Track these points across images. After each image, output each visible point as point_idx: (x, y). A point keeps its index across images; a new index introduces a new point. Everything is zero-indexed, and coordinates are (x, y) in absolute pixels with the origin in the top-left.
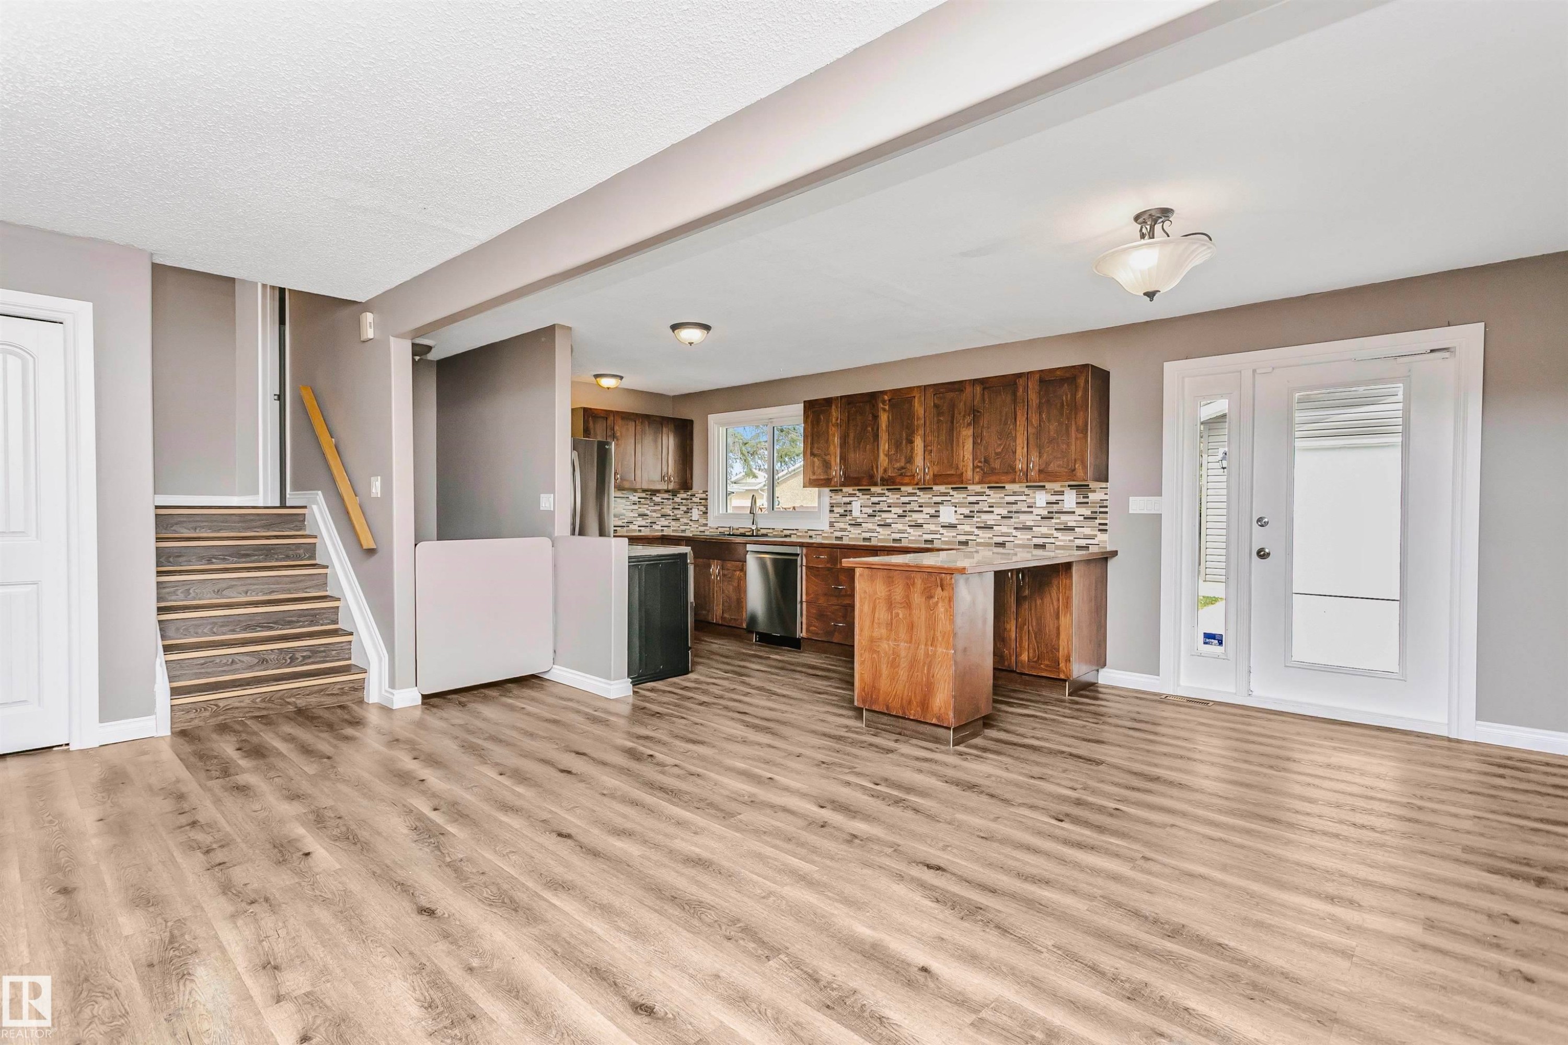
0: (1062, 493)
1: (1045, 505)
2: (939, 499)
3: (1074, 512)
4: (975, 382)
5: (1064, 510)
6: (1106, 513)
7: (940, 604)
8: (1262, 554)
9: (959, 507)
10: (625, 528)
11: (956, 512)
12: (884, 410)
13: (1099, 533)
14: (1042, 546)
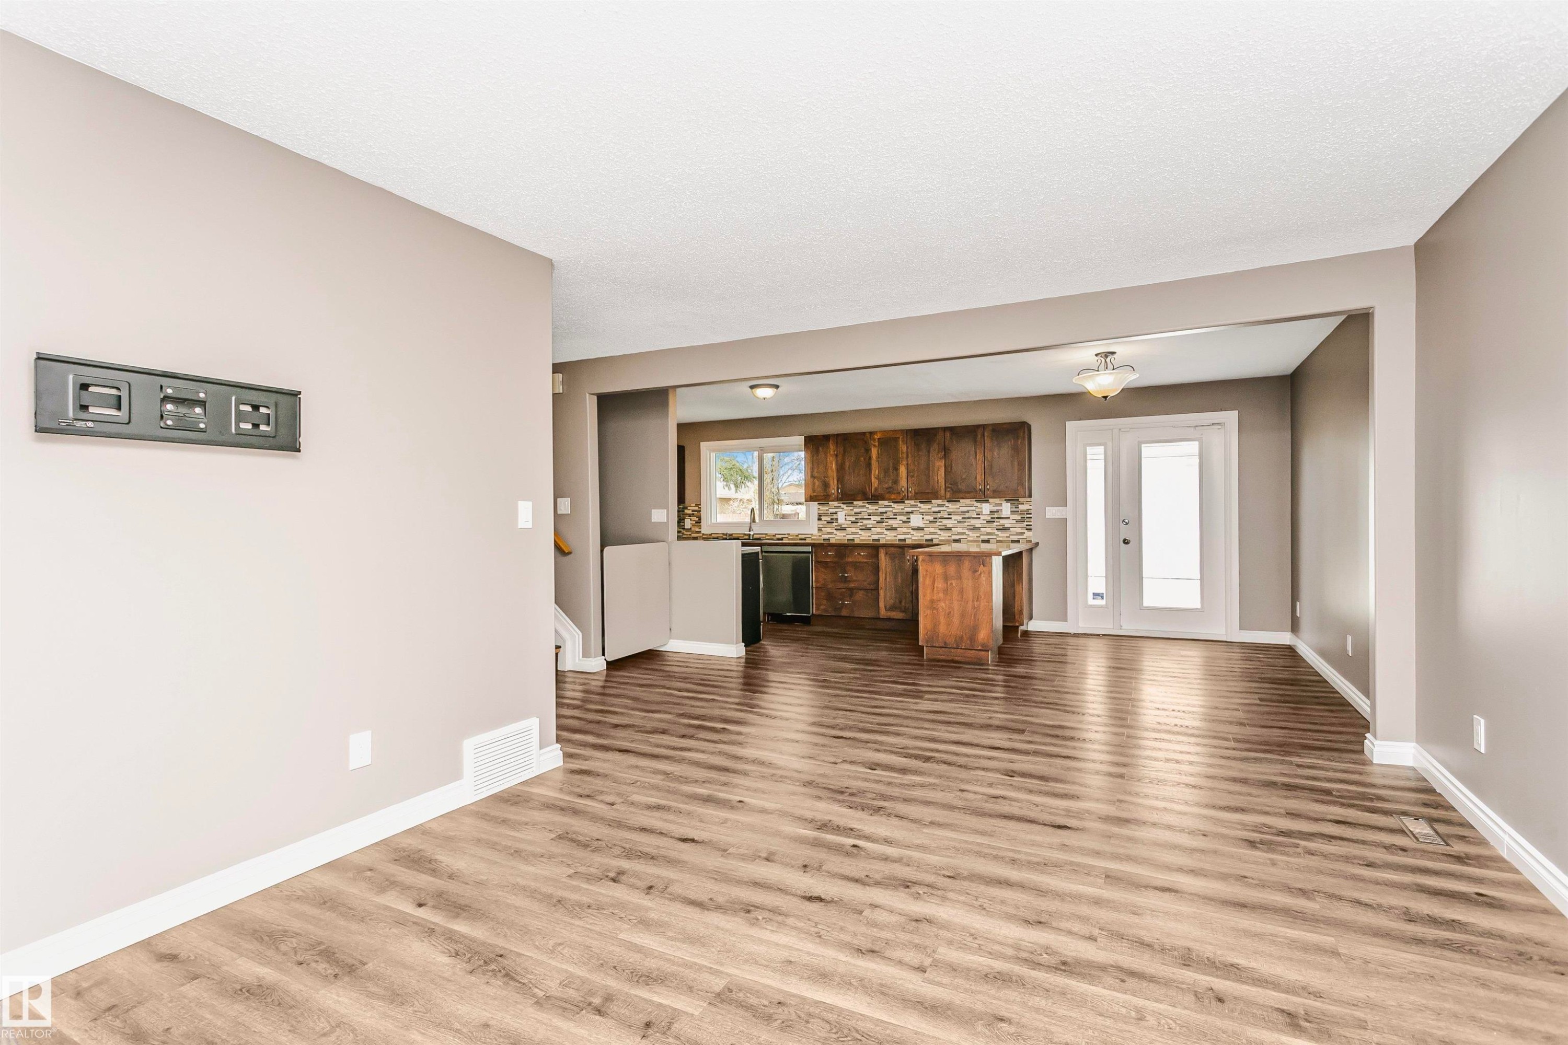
0: (1001, 505)
1: (989, 513)
2: (910, 510)
3: (1009, 518)
4: (945, 429)
5: (1002, 516)
6: (1031, 518)
7: (982, 575)
8: (1126, 542)
9: (925, 515)
11: (923, 518)
12: (874, 446)
13: (1026, 531)
14: (988, 541)
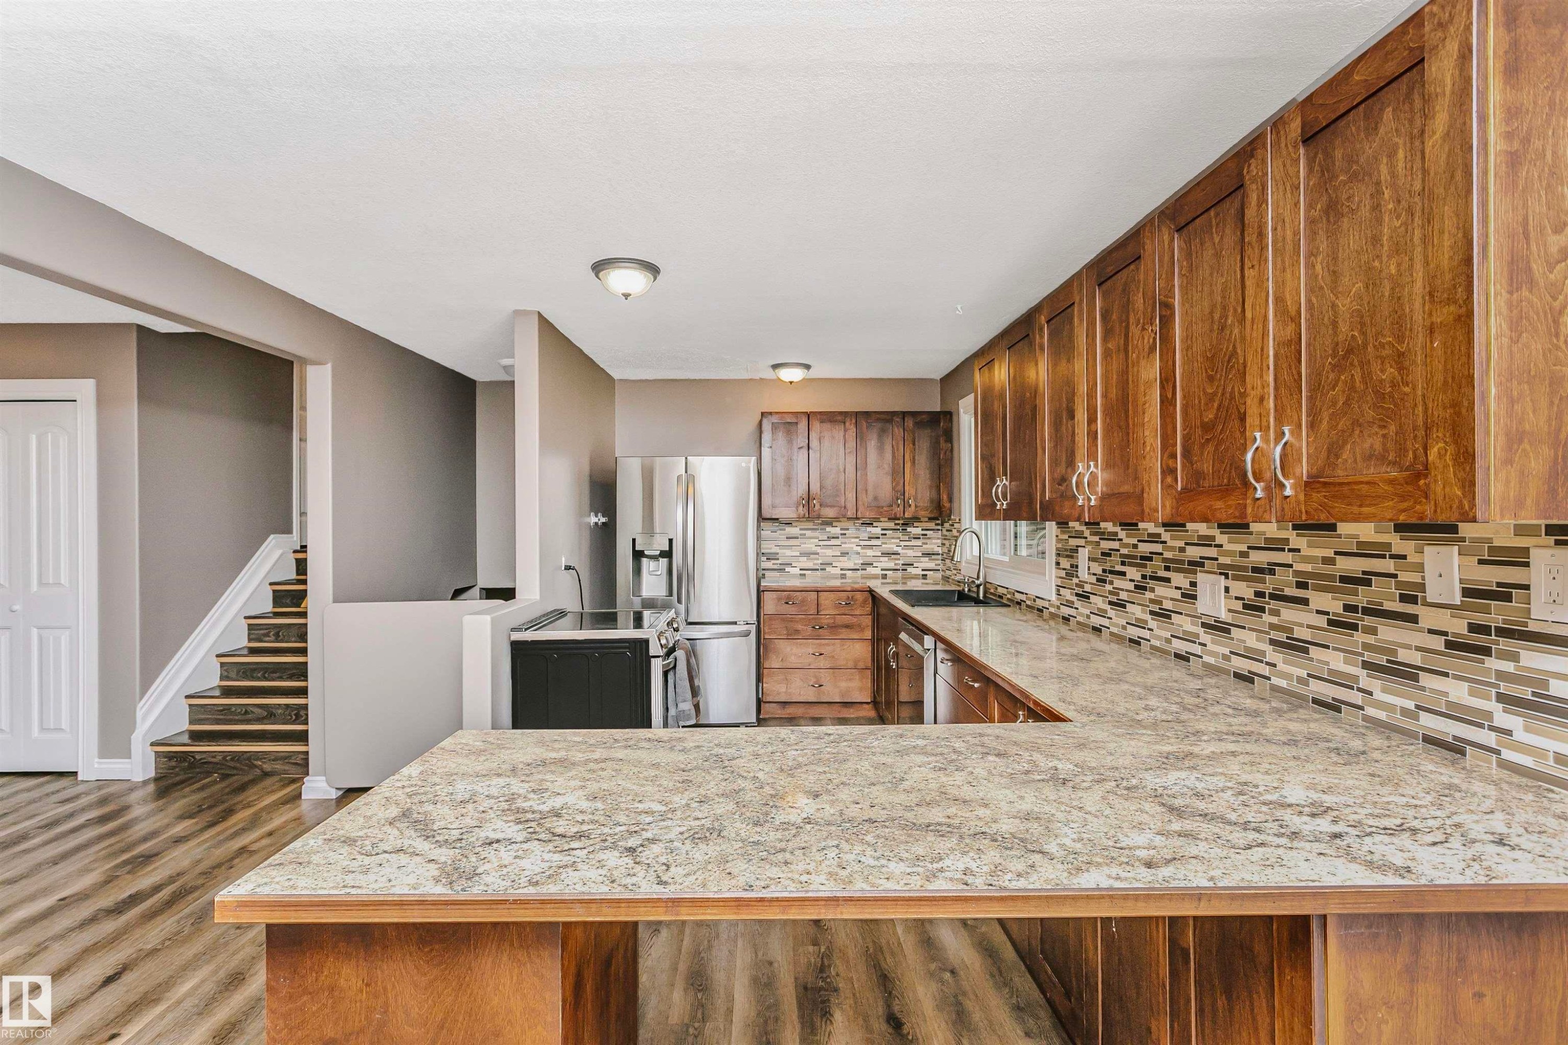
1: (1457, 599)
2: (1196, 552)
5: (1533, 627)
9: (1236, 578)
10: (860, 573)
11: (1227, 590)
12: (1042, 348)
